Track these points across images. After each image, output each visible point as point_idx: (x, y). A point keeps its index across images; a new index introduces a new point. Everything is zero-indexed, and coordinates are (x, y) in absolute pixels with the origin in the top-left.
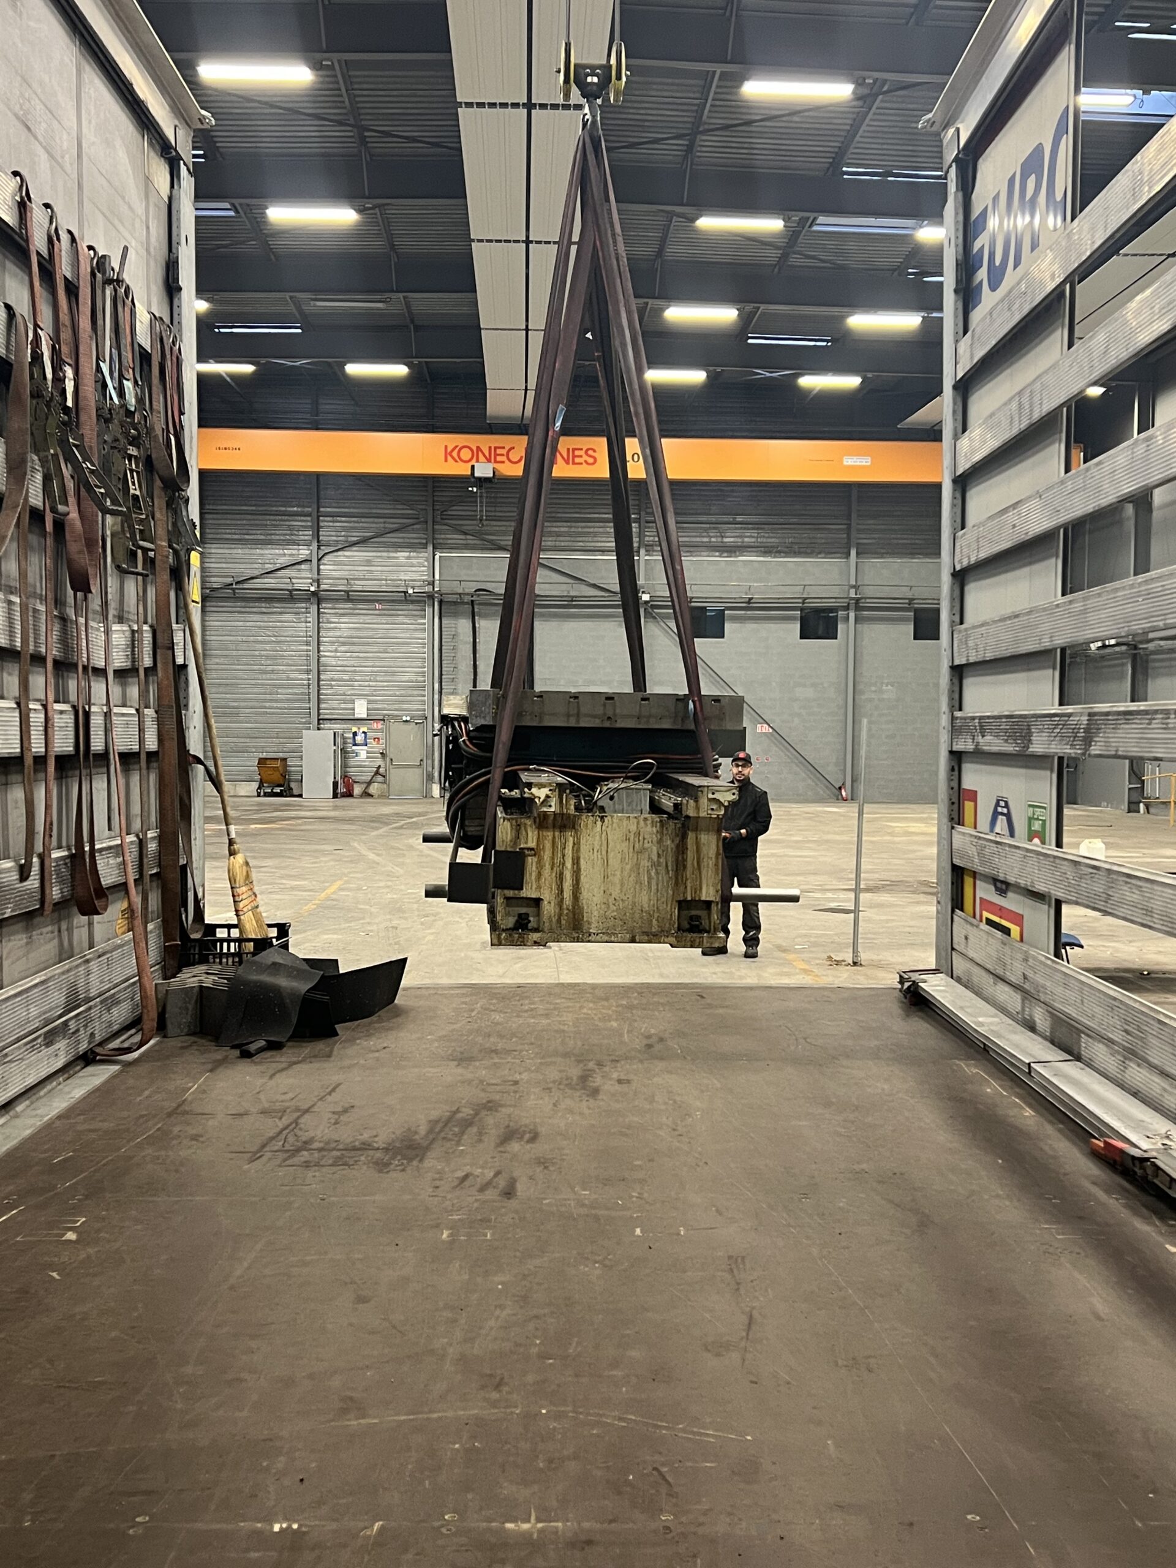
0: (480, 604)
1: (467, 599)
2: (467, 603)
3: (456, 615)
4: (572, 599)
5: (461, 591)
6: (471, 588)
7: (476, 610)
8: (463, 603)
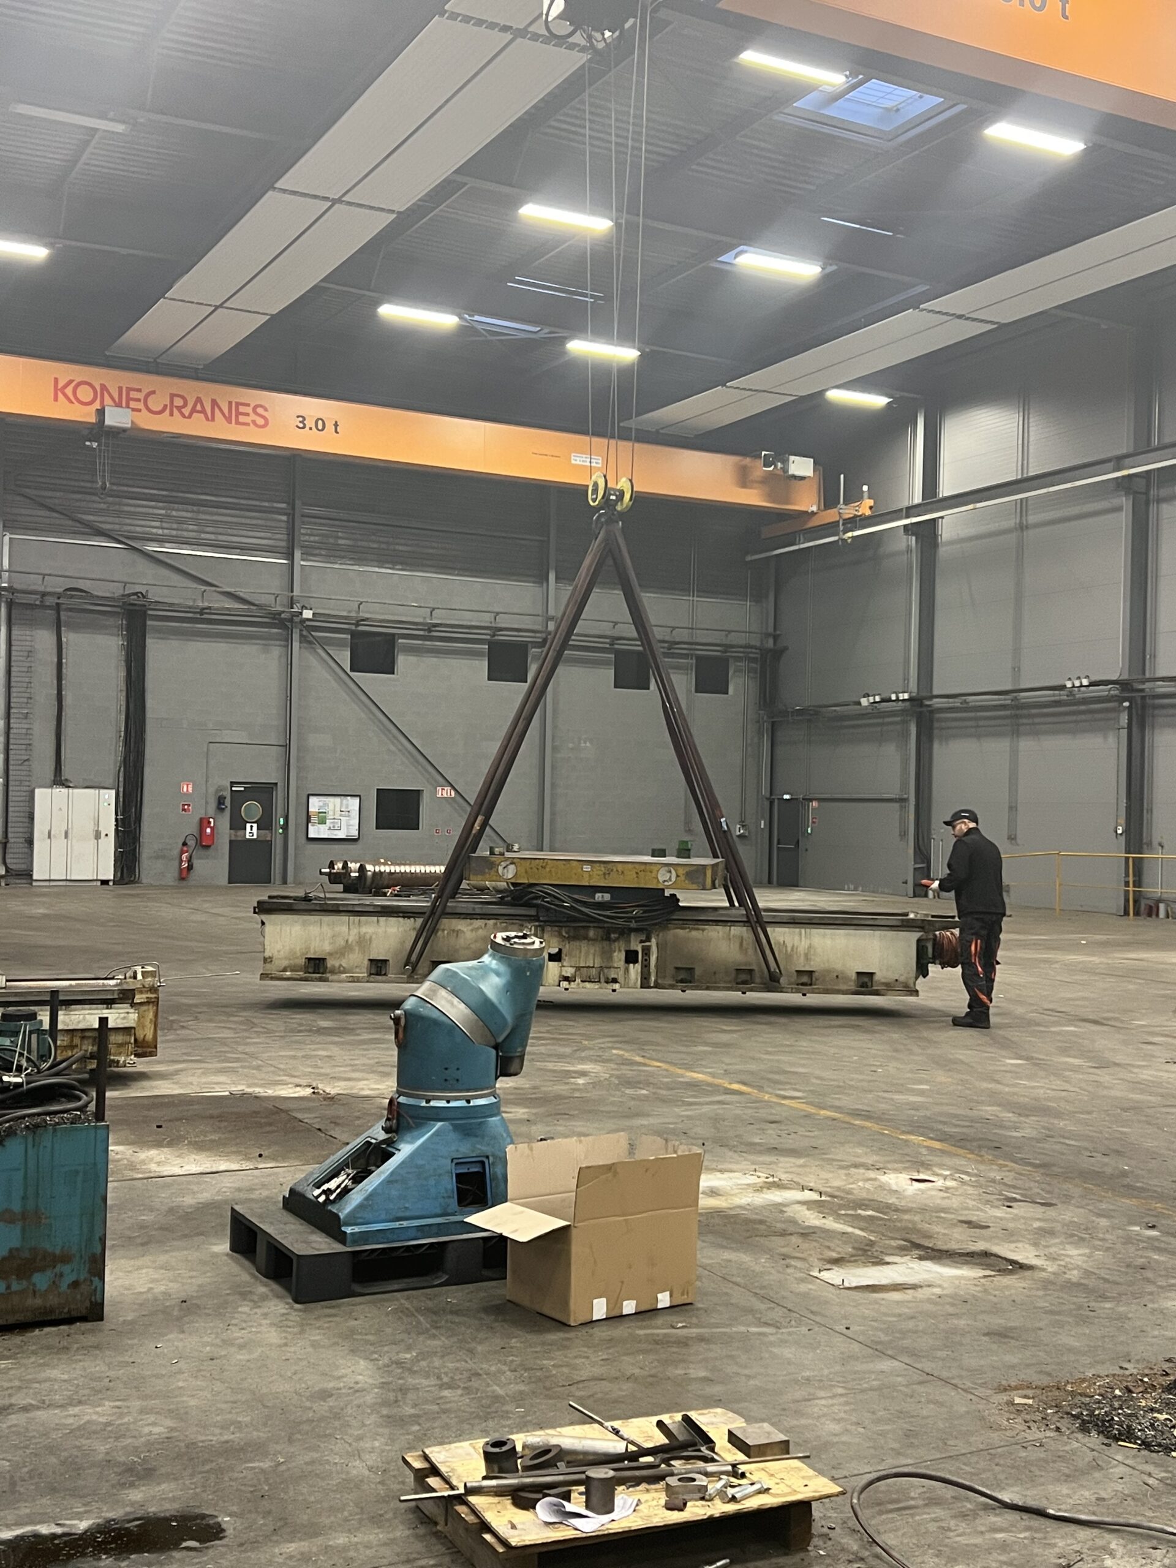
0: (70, 610)
1: (51, 601)
2: (49, 607)
3: (32, 623)
4: (202, 611)
5: (42, 589)
6: (57, 585)
7: (63, 618)
8: (43, 606)
